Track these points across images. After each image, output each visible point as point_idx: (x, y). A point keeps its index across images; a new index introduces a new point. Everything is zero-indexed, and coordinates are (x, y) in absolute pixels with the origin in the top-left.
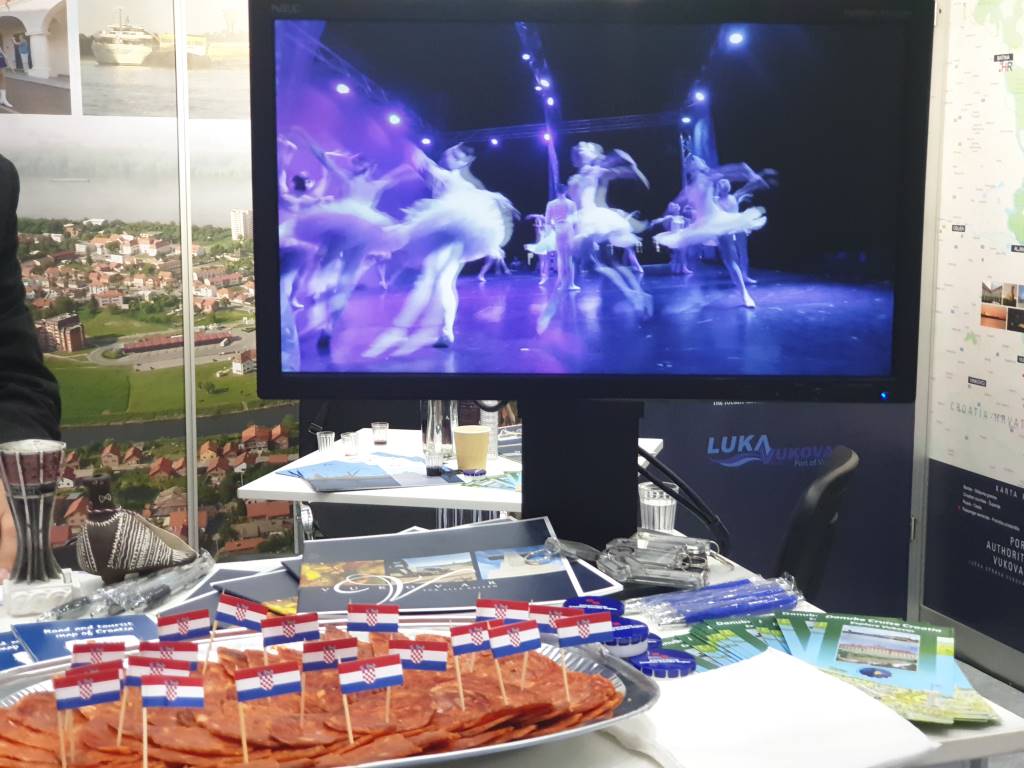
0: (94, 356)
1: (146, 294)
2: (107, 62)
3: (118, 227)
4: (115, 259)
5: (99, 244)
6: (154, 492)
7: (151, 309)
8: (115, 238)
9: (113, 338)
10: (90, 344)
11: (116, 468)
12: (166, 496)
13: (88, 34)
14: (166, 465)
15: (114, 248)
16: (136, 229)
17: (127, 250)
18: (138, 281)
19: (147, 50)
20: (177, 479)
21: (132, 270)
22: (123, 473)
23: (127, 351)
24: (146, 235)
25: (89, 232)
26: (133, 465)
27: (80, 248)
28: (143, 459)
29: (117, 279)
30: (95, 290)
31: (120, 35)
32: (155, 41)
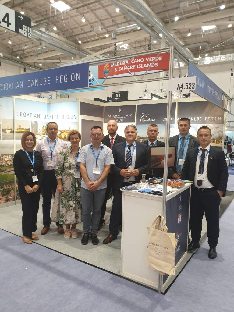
0: (3, 173)
1: (10, 164)
2: (6, 132)
3: (6, 155)
4: (6, 159)
5: (4, 157)
6: (10, 191)
7: (10, 166)
8: (6, 156)
9: (5, 170)
10: (3, 171)
11: (6, 188)
12: (12, 191)
13: (3, 129)
14: (12, 187)
15: (6, 158)
16: (9, 155)
17: (7, 158)
18: (9, 162)
19: (10, 131)
20: (13, 189)
21: (8, 160)
22: (7, 189)
23: (7, 172)
24: (10, 156)
25: (3, 155)
26: (8, 188)
27: (2, 158)
28: (9, 187)
29: (6, 162)
30: (3, 164)
31: (7, 129)
32: (11, 130)
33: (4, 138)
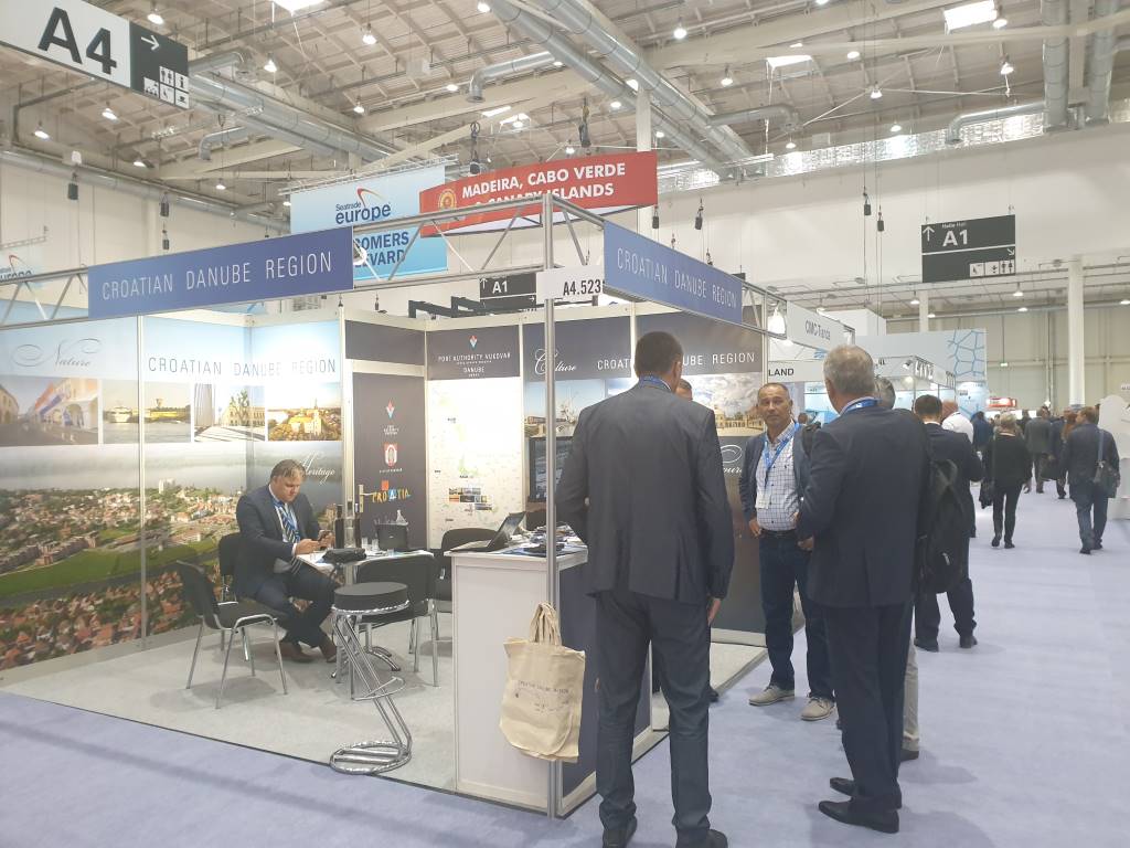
0: (104, 548)
1: (126, 519)
2: (113, 421)
3: (114, 491)
4: (114, 505)
5: (108, 499)
6: (128, 606)
7: (128, 525)
8: (114, 496)
9: (112, 540)
10: (103, 543)
11: (112, 598)
12: (132, 608)
13: (106, 410)
14: (132, 594)
15: (113, 500)
16: (122, 491)
17: (119, 501)
18: (123, 514)
19: (128, 416)
20: (136, 600)
21: (120, 509)
22: (115, 600)
23: (118, 545)
24: (127, 494)
25: (104, 494)
26: (118, 596)
27: (100, 501)
28: (124, 592)
29: (115, 513)
30: (105, 519)
31: (119, 410)
32: (131, 413)
33: (107, 441)
